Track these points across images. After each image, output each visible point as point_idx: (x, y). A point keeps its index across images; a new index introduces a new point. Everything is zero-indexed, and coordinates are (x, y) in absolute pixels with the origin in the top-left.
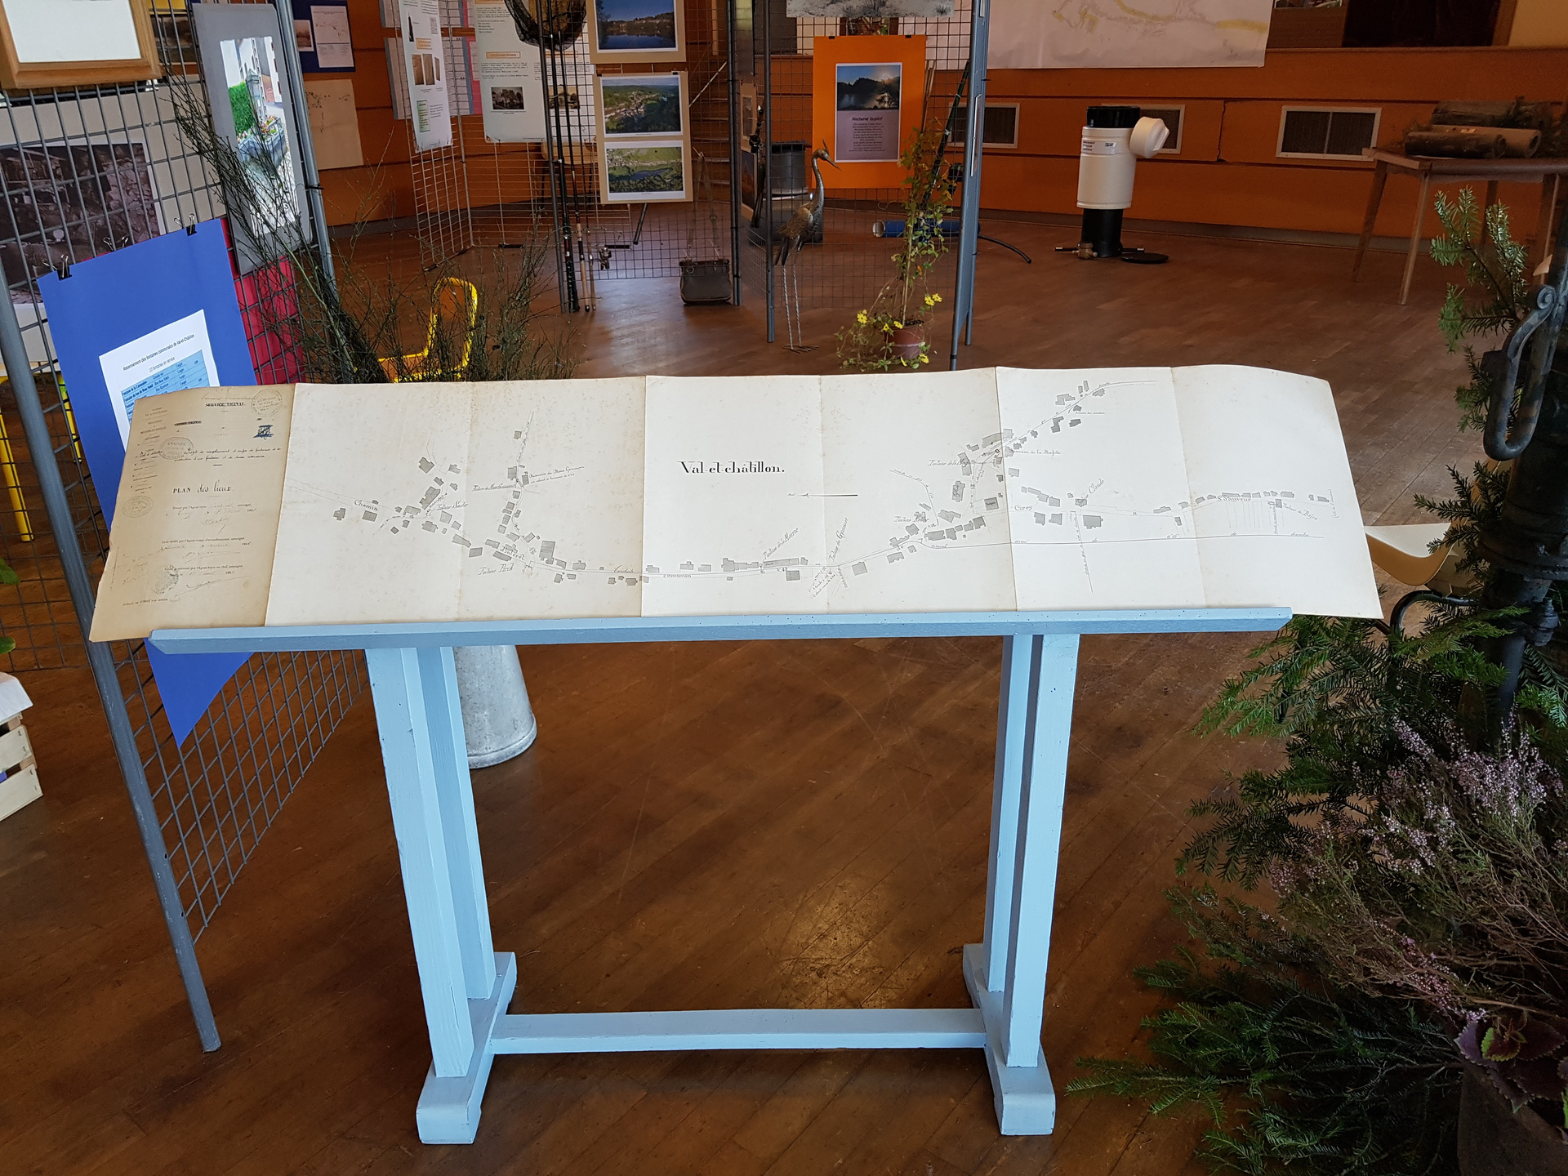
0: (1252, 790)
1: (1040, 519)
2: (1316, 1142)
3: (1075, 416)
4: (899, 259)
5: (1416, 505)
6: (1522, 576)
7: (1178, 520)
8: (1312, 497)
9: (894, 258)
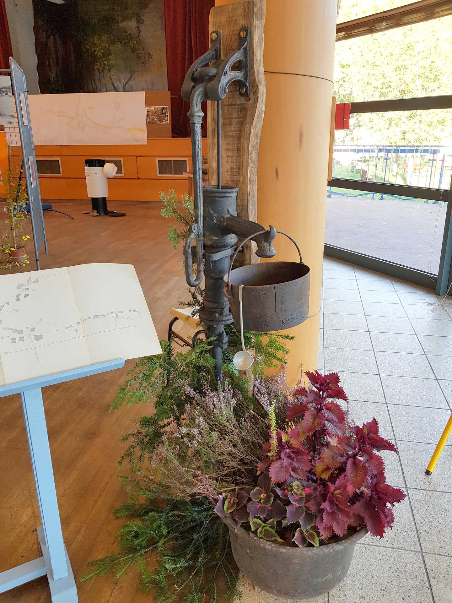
0: (144, 424)
1: (14, 340)
2: (184, 562)
3: (26, 293)
4: (9, 222)
5: (179, 304)
6: (213, 326)
7: (76, 330)
8: (130, 311)
9: (6, 222)
